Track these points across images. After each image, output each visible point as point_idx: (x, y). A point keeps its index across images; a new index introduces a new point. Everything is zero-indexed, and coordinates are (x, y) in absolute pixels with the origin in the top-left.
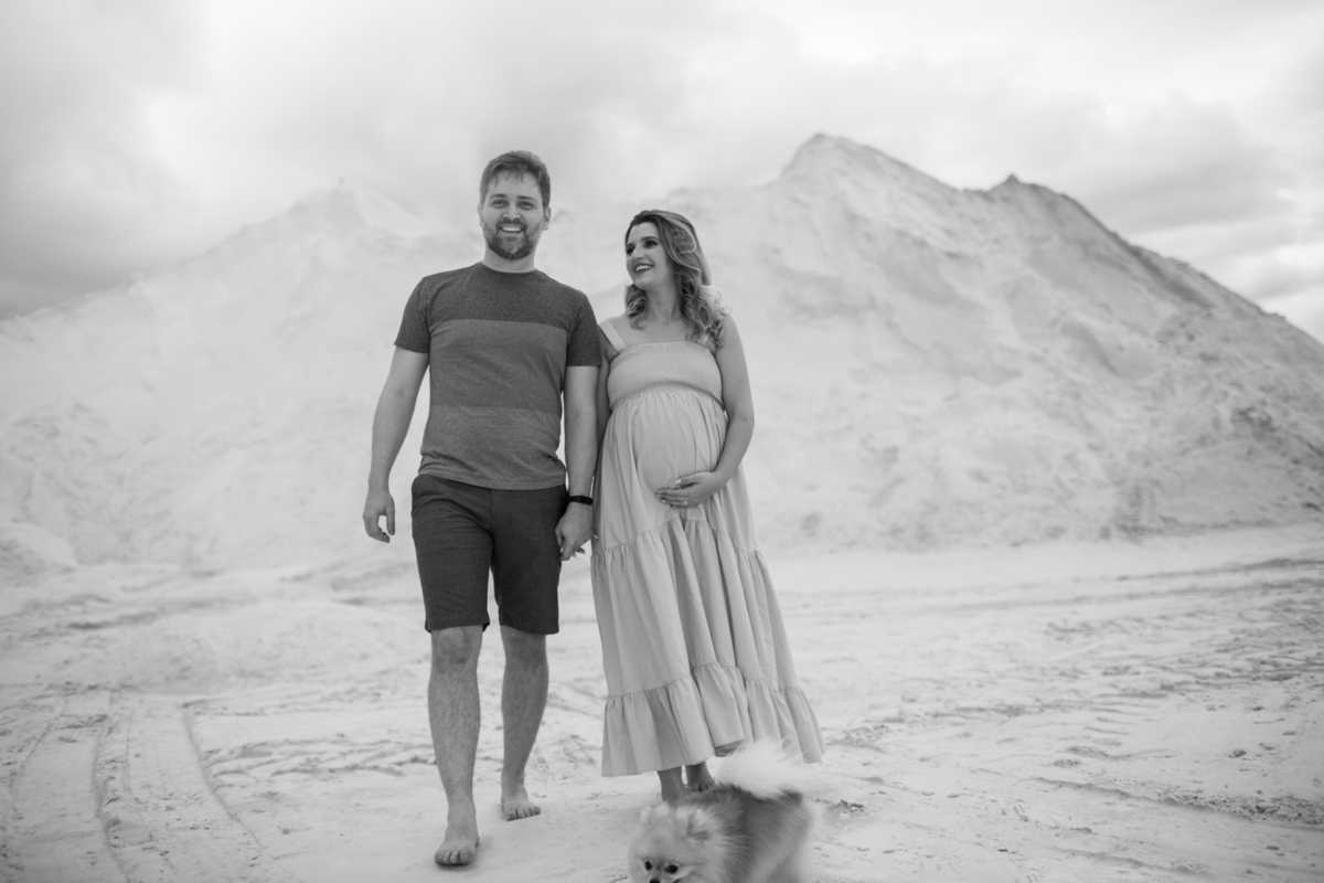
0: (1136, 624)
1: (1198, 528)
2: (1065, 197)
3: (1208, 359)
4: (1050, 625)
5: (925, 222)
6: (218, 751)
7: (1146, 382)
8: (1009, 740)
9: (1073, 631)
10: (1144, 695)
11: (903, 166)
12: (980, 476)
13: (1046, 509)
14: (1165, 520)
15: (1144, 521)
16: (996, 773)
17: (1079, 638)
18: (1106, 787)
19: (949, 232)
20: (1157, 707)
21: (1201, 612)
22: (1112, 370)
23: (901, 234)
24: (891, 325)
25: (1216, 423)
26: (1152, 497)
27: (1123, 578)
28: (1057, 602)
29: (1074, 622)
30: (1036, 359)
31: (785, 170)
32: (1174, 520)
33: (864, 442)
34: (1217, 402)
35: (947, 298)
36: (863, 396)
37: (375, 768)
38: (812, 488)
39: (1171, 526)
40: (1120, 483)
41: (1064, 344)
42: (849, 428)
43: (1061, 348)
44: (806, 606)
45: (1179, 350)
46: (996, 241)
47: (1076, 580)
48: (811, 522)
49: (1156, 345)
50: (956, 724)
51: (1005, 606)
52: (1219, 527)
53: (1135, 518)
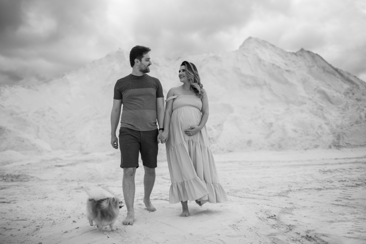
0: (343, 170)
1: (356, 146)
2: (317, 54)
3: (358, 100)
4: (320, 170)
5: (279, 61)
6: (120, 195)
7: (341, 106)
8: (321, 195)
9: (327, 171)
10: (352, 186)
11: (273, 46)
12: (295, 131)
13: (314, 140)
14: (346, 144)
15: (341, 144)
16: (321, 202)
17: (329, 173)
18: (350, 206)
19: (286, 64)
20: (357, 189)
21: (360, 167)
22: (331, 102)
23: (273, 65)
24: (270, 90)
25: (361, 117)
26: (343, 137)
27: (336, 159)
28: (320, 165)
29: (326, 169)
30: (310, 99)
31: (241, 47)
32: (349, 144)
33: (263, 121)
34: (361, 112)
35: (286, 82)
36: (263, 109)
37: (162, 199)
38: (250, 133)
39: (348, 145)
40: (334, 133)
41: (318, 95)
42: (259, 117)
43: (317, 97)
44: (251, 164)
45: (350, 97)
46: (299, 67)
47: (323, 159)
48: (249, 142)
49: (344, 96)
50: (306, 192)
51: (306, 165)
52: (361, 146)
53: (338, 143)
